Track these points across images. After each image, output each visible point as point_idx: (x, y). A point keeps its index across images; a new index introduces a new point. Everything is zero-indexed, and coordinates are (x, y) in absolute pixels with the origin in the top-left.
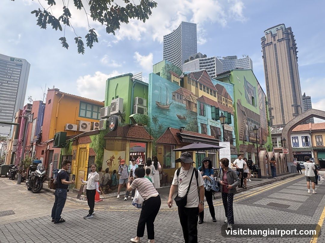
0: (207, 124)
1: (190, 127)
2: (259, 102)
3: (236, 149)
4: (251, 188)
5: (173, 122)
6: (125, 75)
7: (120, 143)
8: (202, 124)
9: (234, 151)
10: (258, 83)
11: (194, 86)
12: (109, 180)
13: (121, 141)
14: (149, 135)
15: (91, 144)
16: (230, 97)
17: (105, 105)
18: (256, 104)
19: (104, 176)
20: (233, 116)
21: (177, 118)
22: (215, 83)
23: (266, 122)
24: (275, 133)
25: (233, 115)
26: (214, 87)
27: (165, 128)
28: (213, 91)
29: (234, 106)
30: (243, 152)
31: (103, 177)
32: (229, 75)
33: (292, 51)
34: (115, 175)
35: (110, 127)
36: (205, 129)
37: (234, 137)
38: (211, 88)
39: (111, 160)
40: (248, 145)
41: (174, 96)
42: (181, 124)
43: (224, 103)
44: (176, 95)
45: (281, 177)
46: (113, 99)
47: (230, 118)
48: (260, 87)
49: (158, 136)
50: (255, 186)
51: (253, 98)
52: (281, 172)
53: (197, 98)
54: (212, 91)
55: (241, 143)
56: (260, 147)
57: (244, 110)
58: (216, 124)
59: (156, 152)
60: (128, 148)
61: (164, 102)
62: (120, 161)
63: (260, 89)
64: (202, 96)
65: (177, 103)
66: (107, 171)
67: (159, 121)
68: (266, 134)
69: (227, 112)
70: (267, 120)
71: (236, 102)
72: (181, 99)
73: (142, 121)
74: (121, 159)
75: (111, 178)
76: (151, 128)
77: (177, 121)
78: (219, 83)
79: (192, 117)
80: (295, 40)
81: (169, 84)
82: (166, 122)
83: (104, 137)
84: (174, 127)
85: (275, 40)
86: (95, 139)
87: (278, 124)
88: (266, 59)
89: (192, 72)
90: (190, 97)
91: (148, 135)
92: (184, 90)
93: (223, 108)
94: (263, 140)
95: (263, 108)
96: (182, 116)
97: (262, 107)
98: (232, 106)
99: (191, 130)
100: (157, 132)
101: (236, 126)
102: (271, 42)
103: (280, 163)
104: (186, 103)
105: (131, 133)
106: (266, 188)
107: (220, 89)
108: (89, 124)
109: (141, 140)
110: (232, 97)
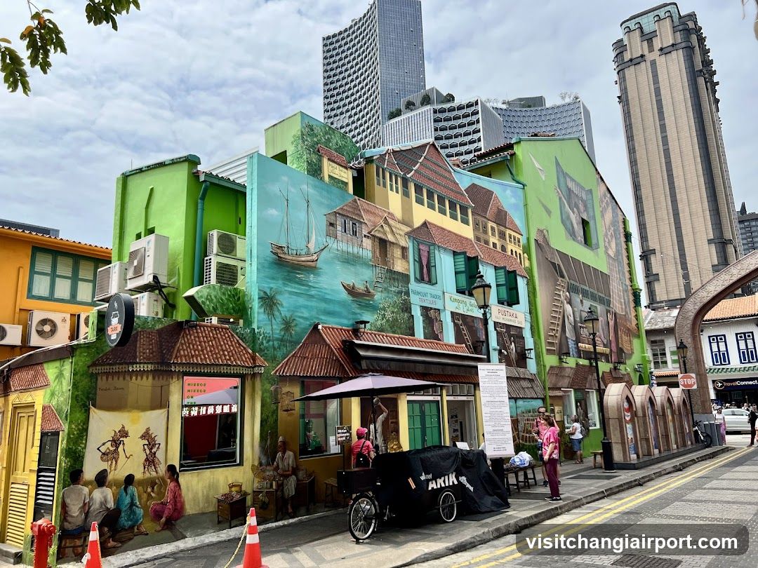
0: (441, 307)
1: (388, 321)
2: (606, 235)
3: (538, 382)
4: (577, 504)
5: (331, 307)
6: (174, 162)
7: (147, 382)
8: (425, 310)
9: (532, 387)
10: (601, 178)
11: (397, 192)
12: (108, 509)
13: (150, 378)
14: (250, 351)
15: (48, 391)
16: (512, 222)
17: (114, 257)
18: (594, 241)
19: (91, 499)
20: (525, 280)
21: (344, 295)
22: (465, 179)
23: (628, 296)
24: (660, 326)
25: (523, 277)
26: (463, 194)
27: (302, 326)
28: (458, 207)
29: (527, 250)
30: (559, 389)
31: (87, 501)
32: (509, 157)
33: (701, 81)
34: (129, 492)
35: (110, 333)
36: (436, 325)
37: (529, 343)
38: (452, 196)
39: (116, 442)
40: (574, 366)
41: (331, 224)
42: (358, 311)
43: (496, 242)
44: (340, 221)
45: (673, 461)
46: (138, 236)
47: (514, 286)
48: (605, 188)
49: (279, 354)
50: (589, 499)
51: (585, 223)
52: (675, 446)
53: (409, 229)
54: (456, 208)
55: (551, 360)
56: (613, 373)
57: (558, 261)
58: (470, 308)
59: (273, 407)
60: (175, 399)
61: (297, 244)
62: (146, 442)
63: (605, 196)
64: (425, 224)
65: (343, 246)
66: (101, 479)
67: (282, 305)
68: (629, 329)
69: (504, 268)
70: (630, 288)
71: (533, 236)
72: (355, 233)
73: (227, 309)
74: (150, 436)
75: (118, 501)
76: (256, 330)
77: (342, 303)
78: (478, 182)
79: (393, 289)
80: (708, 51)
81: (315, 187)
82: (306, 307)
83: (88, 367)
84: (333, 322)
85: (651, 49)
86: (60, 376)
87: (672, 297)
88: (628, 104)
89: (390, 147)
90: (386, 228)
91: (247, 352)
92: (366, 207)
93: (493, 259)
94: (620, 351)
95: (618, 253)
96: (360, 287)
97: (614, 250)
98: (520, 251)
99: (389, 329)
100: (277, 339)
101: (534, 311)
102: (642, 56)
103: (670, 417)
104: (373, 247)
105: (185, 350)
106: (623, 501)
107: (481, 198)
108: (64, 320)
109: (224, 370)
110: (519, 223)
